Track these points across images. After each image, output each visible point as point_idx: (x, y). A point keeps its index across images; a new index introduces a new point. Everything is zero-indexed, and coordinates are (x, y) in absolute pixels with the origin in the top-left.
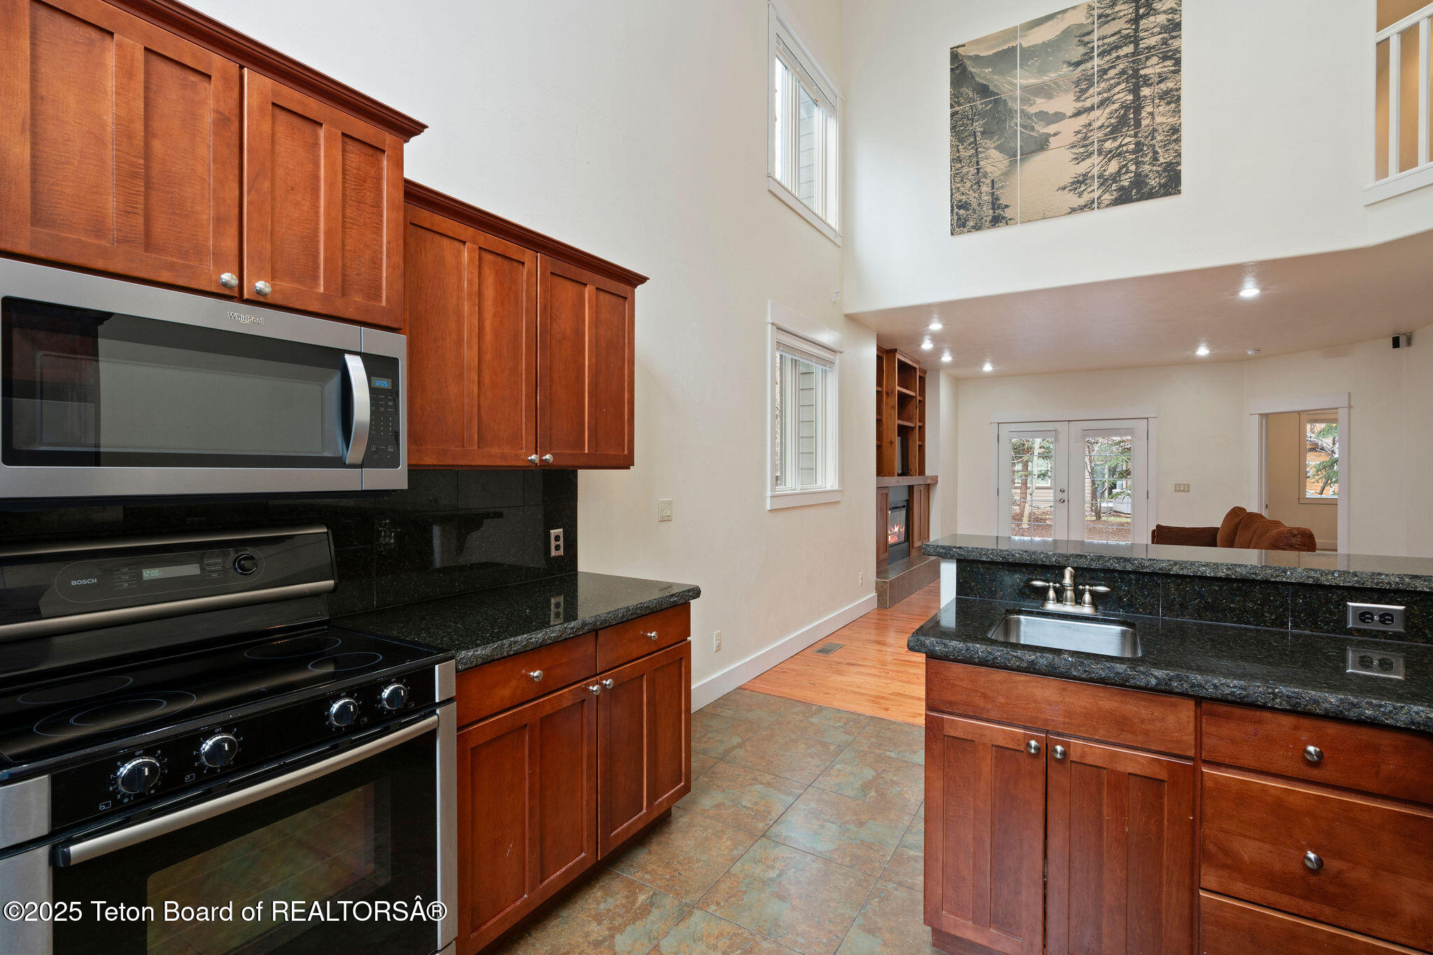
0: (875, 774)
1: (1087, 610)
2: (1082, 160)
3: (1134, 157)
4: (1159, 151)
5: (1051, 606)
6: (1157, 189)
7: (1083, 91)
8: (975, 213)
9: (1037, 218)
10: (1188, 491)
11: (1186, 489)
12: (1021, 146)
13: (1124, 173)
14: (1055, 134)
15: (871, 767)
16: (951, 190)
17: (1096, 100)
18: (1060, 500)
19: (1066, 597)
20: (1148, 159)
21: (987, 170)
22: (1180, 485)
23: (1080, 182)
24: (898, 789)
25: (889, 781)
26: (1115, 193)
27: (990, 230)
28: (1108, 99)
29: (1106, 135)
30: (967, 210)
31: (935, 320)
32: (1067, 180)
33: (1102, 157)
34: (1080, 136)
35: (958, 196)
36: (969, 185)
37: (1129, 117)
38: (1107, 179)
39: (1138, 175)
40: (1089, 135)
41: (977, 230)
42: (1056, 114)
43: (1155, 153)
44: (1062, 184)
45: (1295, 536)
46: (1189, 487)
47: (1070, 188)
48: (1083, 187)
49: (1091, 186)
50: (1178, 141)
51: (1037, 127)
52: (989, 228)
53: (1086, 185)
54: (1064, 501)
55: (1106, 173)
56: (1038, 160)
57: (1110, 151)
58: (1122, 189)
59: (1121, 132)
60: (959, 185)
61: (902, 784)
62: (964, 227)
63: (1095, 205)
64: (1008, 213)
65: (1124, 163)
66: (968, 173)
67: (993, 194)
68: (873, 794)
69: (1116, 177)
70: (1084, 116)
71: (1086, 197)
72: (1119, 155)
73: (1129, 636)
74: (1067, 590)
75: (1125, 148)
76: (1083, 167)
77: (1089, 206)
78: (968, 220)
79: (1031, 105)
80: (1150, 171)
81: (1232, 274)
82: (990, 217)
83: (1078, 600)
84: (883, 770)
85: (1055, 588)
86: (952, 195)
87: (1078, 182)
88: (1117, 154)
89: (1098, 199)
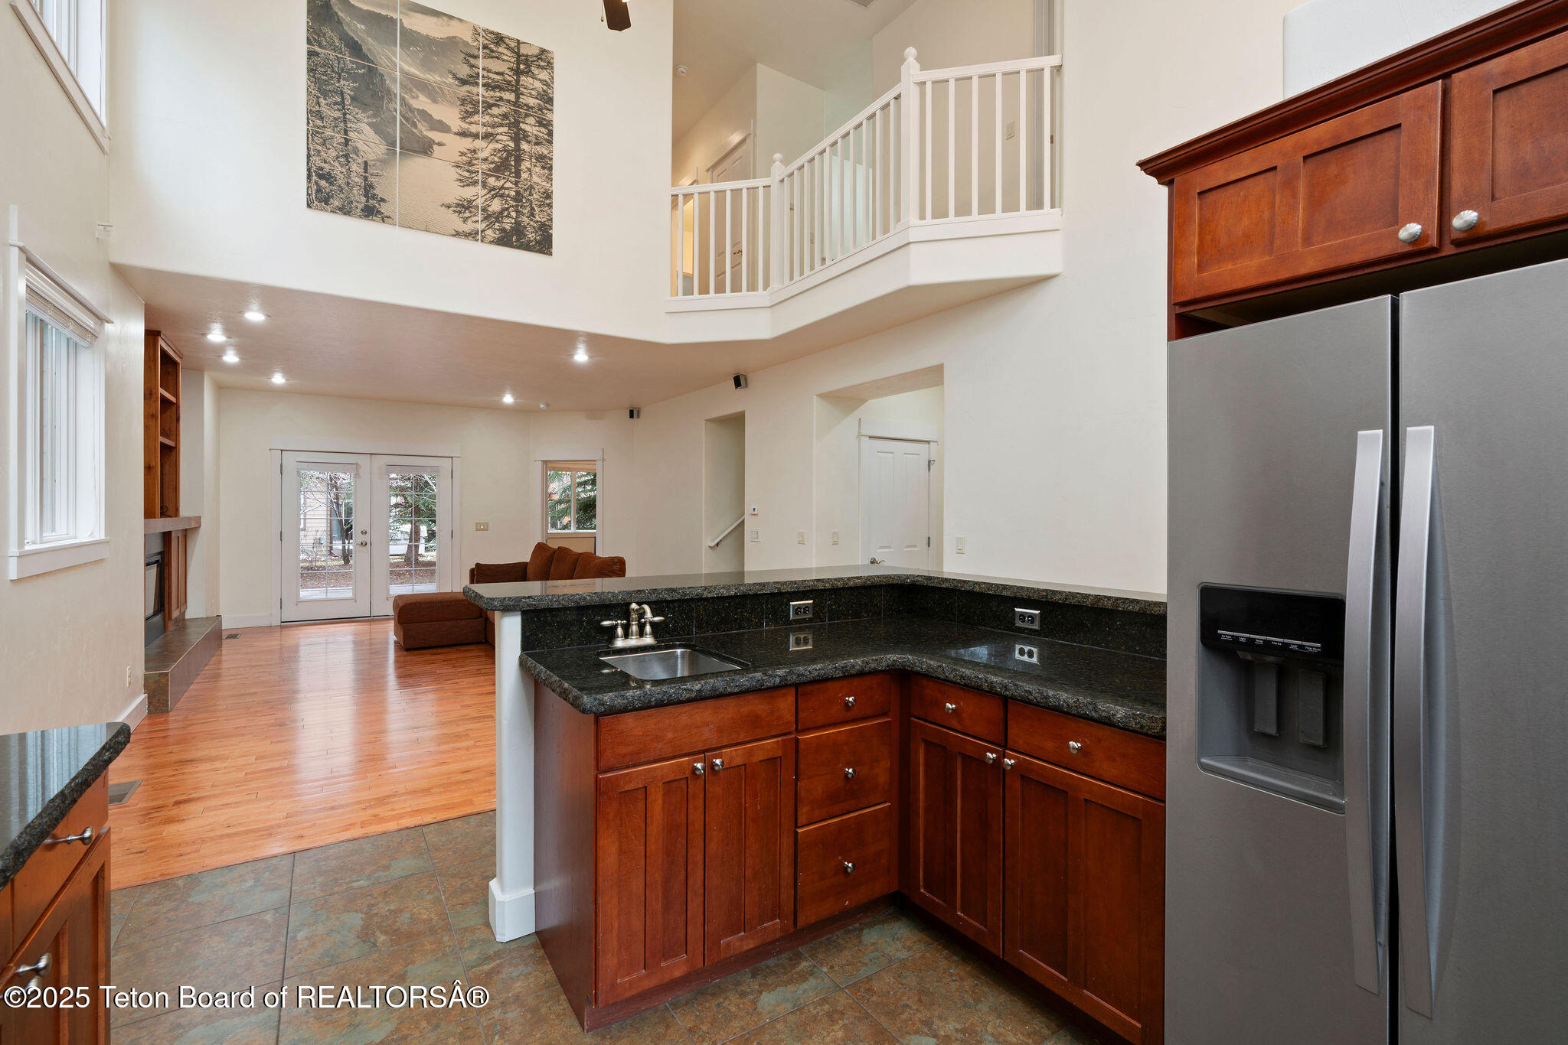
0: (363, 916)
1: (648, 640)
2: (467, 185)
3: (514, 204)
4: (536, 208)
5: (620, 643)
6: (534, 243)
7: (471, 114)
8: (341, 191)
9: (420, 228)
10: (487, 530)
11: (486, 527)
12: (401, 137)
13: (506, 216)
14: (440, 144)
15: (348, 912)
16: (308, 149)
17: (482, 130)
18: (362, 544)
19: (632, 631)
20: (526, 211)
21: (358, 145)
22: (480, 524)
23: (464, 207)
24: (408, 915)
25: (388, 914)
26: (497, 232)
27: (361, 220)
28: (492, 135)
29: (489, 170)
30: (331, 184)
31: (255, 305)
32: (452, 200)
33: (486, 191)
34: (464, 158)
35: (317, 161)
36: (335, 154)
37: (508, 163)
38: (490, 215)
39: (518, 223)
40: (475, 162)
41: (345, 214)
42: (441, 122)
43: (532, 209)
44: (447, 202)
45: (616, 564)
46: (487, 526)
47: (455, 209)
48: (467, 214)
49: (475, 215)
50: (550, 206)
51: (419, 125)
52: (360, 217)
53: (470, 212)
54: (366, 544)
55: (489, 209)
56: (419, 162)
57: (494, 189)
58: (503, 230)
59: (503, 174)
60: (319, 148)
61: (407, 907)
62: (327, 203)
63: (479, 237)
64: (384, 208)
65: (506, 206)
66: (332, 138)
67: (366, 179)
68: (382, 938)
69: (499, 216)
70: (470, 140)
71: (469, 227)
72: (502, 196)
73: (687, 656)
74: (633, 625)
75: (507, 192)
76: (469, 192)
77: (471, 235)
78: (332, 197)
79: (413, 98)
80: (528, 224)
81: (568, 338)
82: (363, 205)
83: (641, 634)
84: (368, 906)
85: (622, 625)
86: (309, 156)
87: (463, 206)
88: (498, 193)
89: (482, 231)
